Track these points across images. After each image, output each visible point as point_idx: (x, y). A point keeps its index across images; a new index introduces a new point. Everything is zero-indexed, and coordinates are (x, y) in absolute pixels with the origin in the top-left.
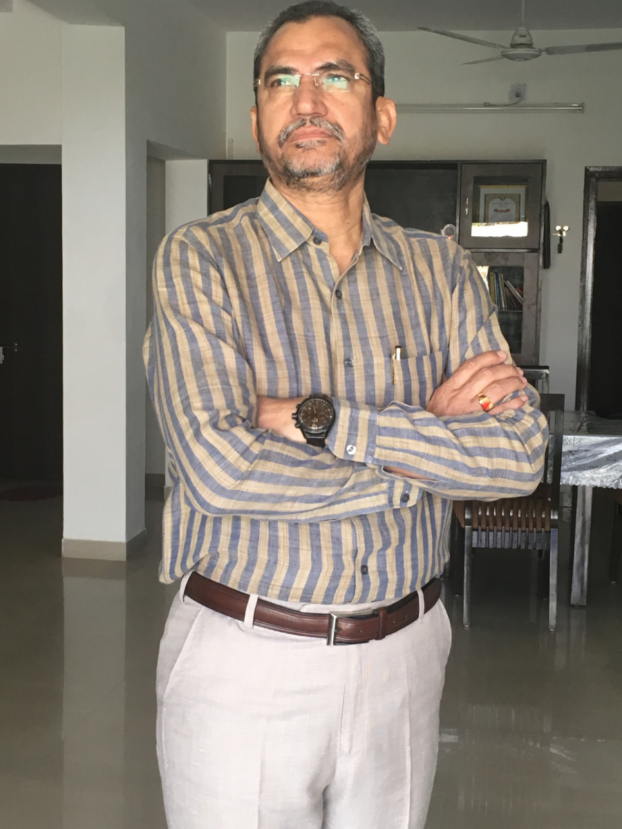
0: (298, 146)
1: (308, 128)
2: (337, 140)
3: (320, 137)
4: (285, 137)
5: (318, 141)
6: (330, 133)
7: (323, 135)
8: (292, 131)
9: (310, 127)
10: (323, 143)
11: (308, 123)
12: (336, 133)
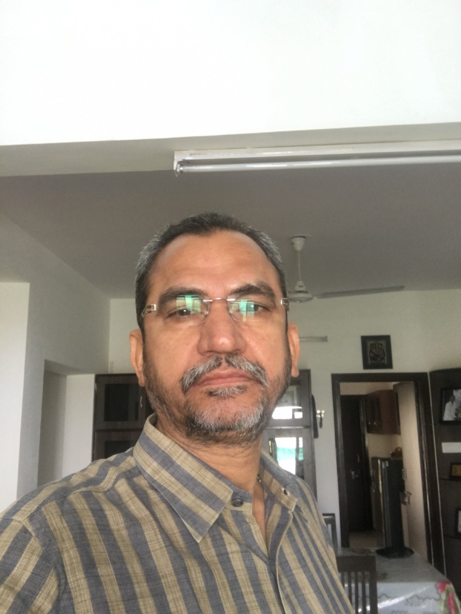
0: (211, 394)
1: (224, 370)
2: (259, 385)
3: (239, 381)
4: (192, 380)
5: (238, 387)
6: (250, 376)
7: (243, 379)
8: (203, 373)
9: (225, 369)
10: (243, 389)
11: (224, 364)
12: (259, 376)
